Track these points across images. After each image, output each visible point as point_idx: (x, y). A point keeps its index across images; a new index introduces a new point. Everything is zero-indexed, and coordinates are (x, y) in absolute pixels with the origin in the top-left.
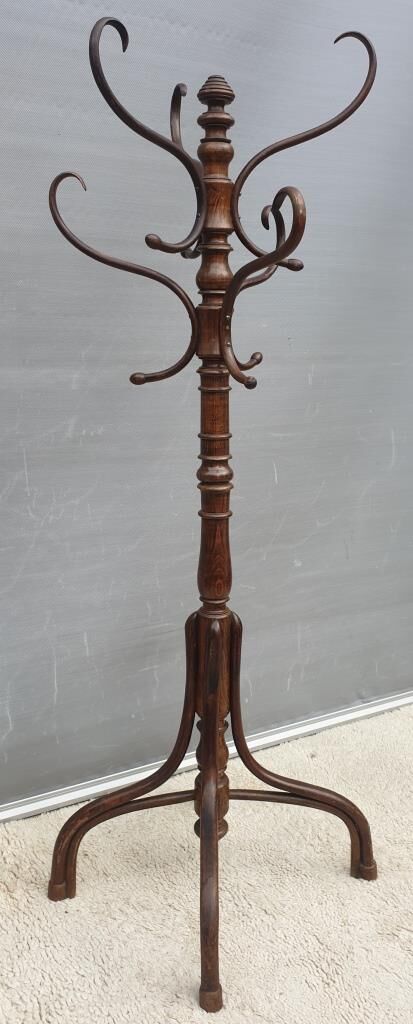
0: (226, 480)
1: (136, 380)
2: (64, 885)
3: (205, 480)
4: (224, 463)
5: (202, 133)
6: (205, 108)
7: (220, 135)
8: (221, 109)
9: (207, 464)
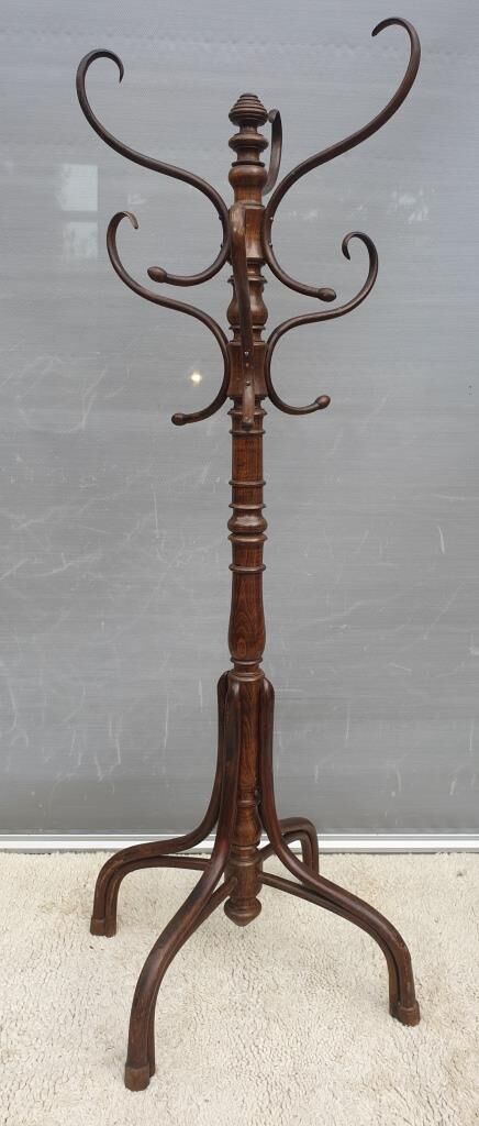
0: (258, 531)
1: (179, 420)
2: (102, 921)
3: (236, 531)
4: (257, 513)
5: (233, 156)
6: (237, 129)
7: (252, 158)
8: (252, 129)
9: (238, 513)
